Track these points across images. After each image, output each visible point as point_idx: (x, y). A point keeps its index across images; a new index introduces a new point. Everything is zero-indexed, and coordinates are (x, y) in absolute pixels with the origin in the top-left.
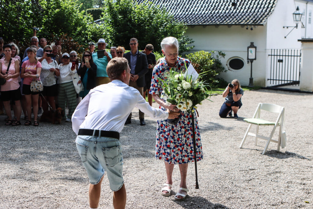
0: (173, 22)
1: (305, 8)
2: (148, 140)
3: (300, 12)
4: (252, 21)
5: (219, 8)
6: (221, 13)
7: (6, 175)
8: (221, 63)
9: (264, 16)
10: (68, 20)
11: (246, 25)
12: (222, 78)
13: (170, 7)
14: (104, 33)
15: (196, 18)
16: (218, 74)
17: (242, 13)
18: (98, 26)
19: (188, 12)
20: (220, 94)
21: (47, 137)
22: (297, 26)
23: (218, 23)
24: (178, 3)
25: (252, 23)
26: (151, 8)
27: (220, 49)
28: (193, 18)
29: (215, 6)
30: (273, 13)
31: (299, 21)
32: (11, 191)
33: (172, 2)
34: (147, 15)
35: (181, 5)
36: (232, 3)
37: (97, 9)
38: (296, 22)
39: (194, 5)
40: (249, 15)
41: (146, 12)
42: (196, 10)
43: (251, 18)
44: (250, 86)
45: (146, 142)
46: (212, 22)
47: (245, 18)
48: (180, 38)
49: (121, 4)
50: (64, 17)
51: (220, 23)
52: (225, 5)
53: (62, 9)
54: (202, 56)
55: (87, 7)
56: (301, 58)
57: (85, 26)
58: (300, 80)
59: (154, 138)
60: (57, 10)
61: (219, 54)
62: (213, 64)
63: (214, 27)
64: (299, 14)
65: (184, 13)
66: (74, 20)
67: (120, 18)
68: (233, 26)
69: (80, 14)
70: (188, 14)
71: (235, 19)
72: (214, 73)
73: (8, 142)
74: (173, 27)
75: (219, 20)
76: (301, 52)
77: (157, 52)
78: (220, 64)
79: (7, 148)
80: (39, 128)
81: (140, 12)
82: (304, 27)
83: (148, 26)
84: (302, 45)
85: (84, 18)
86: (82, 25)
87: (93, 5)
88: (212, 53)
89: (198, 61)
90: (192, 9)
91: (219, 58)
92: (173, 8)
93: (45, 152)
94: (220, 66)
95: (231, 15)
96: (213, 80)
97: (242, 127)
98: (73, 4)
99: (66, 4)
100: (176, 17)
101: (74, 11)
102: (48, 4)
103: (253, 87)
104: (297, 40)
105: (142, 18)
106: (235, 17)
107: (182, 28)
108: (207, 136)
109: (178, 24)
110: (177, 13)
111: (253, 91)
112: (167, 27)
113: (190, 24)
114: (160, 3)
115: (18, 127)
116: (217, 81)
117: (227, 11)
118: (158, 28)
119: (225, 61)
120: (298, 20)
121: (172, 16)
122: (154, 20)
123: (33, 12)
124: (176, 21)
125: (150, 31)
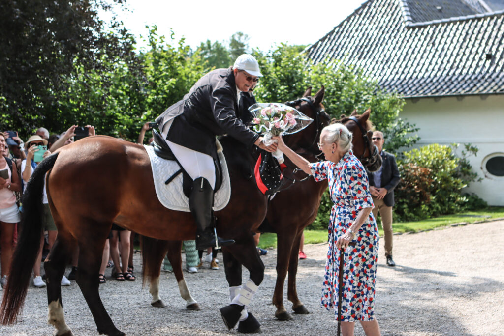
0: (378, 93)
5: (462, 64)
6: (467, 73)
8: (471, 165)
12: (473, 194)
13: (372, 66)
15: (421, 85)
16: (465, 186)
19: (405, 74)
20: (471, 222)
23: (462, 93)
24: (386, 59)
26: (337, 70)
27: (468, 140)
28: (414, 85)
29: (455, 61)
33: (374, 58)
34: (332, 84)
35: (392, 61)
36: (486, 55)
39: (416, 62)
42: (420, 71)
46: (450, 90)
48: (392, 123)
49: (282, 65)
51: (465, 92)
52: (474, 59)
53: (181, 78)
54: (435, 154)
60: (173, 81)
61: (466, 150)
62: (457, 168)
63: (455, 99)
65: (397, 76)
67: (283, 90)
68: (490, 97)
70: (405, 79)
71: (493, 84)
72: (458, 184)
74: (378, 102)
75: (464, 86)
78: (469, 167)
81: (319, 79)
83: (334, 102)
88: (452, 147)
89: (427, 163)
90: (413, 69)
91: (467, 155)
92: (378, 69)
94: (470, 171)
95: (486, 77)
96: (457, 197)
98: (199, 69)
99: (187, 70)
100: (383, 84)
102: (156, 70)
106: (493, 80)
107: (396, 103)
108: (454, 302)
109: (388, 98)
110: (386, 77)
112: (368, 104)
113: (409, 96)
114: (354, 60)
116: (465, 198)
117: (478, 70)
118: (353, 107)
119: (477, 162)
121: (377, 83)
122: (344, 92)
123: (130, 85)
124: (383, 91)
125: (338, 112)
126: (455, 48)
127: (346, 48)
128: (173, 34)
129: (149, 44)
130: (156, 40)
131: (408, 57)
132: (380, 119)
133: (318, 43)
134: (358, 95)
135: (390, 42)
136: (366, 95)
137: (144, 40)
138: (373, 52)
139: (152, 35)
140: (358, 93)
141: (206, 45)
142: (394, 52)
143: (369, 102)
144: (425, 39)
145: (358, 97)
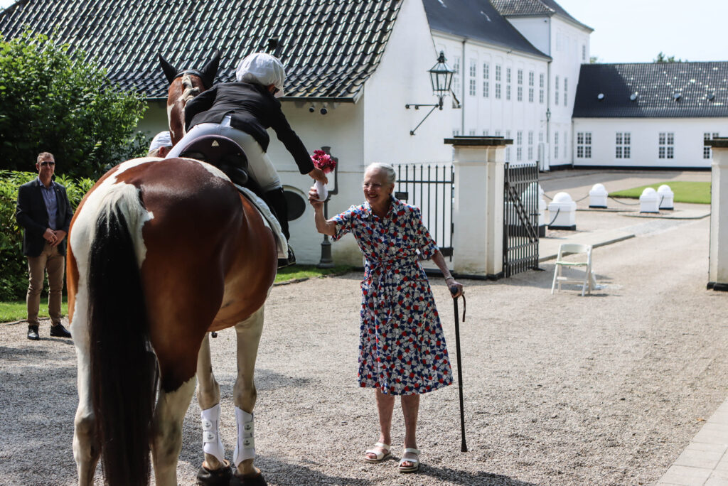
0: (108, 91)
1: (460, 54)
2: (50, 426)
3: (449, 66)
4: (323, 90)
5: (234, 53)
9: (354, 77)
11: (308, 100)
13: (98, 49)
17: (297, 69)
19: (149, 64)
22: (440, 105)
24: (120, 39)
25: (325, 94)
26: (43, 51)
29: (224, 48)
30: (377, 69)
31: (445, 90)
33: (103, 36)
34: (33, 72)
35: (130, 43)
36: (270, 41)
38: (440, 92)
39: (167, 45)
40: (314, 73)
41: (32, 64)
42: (173, 59)
43: (321, 82)
44: (325, 265)
45: (43, 431)
47: (306, 82)
48: (128, 137)
56: (454, 186)
58: (453, 246)
59: (66, 419)
64: (446, 72)
65: (138, 66)
70: (149, 70)
74: (107, 104)
76: (453, 171)
77: (64, 176)
81: (13, 64)
82: (459, 107)
83: (36, 102)
84: (456, 153)
92: (108, 53)
97: (306, 378)
100: (116, 77)
103: (332, 267)
104: (443, 141)
105: (20, 79)
107: (134, 107)
109: (123, 98)
110: (119, 67)
111: (332, 277)
112: (91, 107)
113: (155, 97)
114: (71, 37)
118: (67, 110)
120: (443, 88)
121: (106, 76)
122: (53, 86)
124: (115, 88)
125: (43, 116)
126: (224, 28)
127: (59, 19)
131: (154, 38)
132: (109, 130)
133: (14, 6)
134: (76, 92)
135: (127, 12)
136: (88, 92)
138: (101, 27)
140: (76, 88)
142: (134, 29)
143: (93, 103)
144: (181, 12)
145: (75, 95)
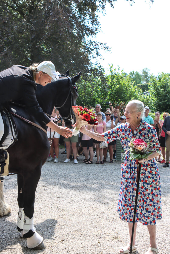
7: (84, 198)
10: (125, 92)
14: (150, 102)
18: (145, 96)
21: (110, 173)
32: (87, 209)
37: (144, 84)
49: (162, 81)
50: (122, 90)
53: (121, 85)
55: (137, 83)
57: (137, 96)
60: (118, 86)
66: (129, 92)
67: (162, 91)
69: (133, 88)
73: (85, 175)
79: (84, 179)
80: (105, 167)
85: (136, 91)
86: (135, 96)
87: (142, 81)
93: (109, 184)
98: (129, 82)
99: (124, 82)
101: (129, 86)
102: (112, 81)
115: (91, 165)
123: (102, 87)
128: (119, 68)
129: (110, 72)
130: (113, 70)
137: (108, 70)
139: (111, 68)
141: (132, 73)
